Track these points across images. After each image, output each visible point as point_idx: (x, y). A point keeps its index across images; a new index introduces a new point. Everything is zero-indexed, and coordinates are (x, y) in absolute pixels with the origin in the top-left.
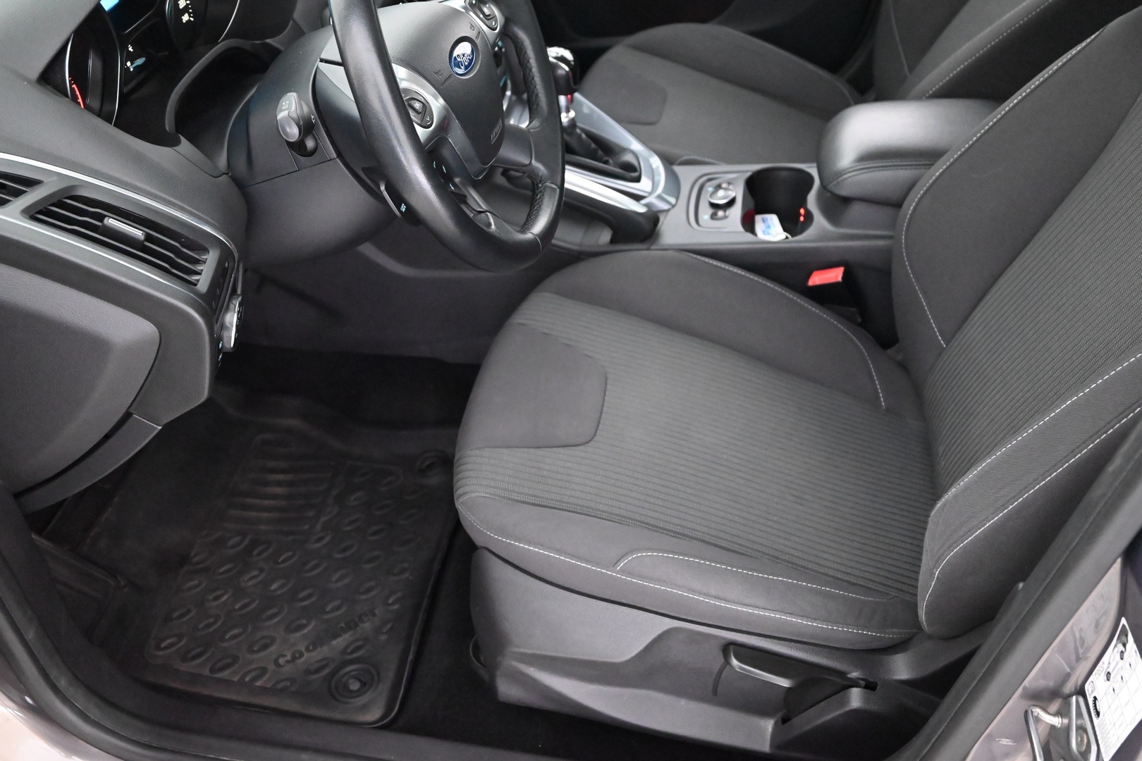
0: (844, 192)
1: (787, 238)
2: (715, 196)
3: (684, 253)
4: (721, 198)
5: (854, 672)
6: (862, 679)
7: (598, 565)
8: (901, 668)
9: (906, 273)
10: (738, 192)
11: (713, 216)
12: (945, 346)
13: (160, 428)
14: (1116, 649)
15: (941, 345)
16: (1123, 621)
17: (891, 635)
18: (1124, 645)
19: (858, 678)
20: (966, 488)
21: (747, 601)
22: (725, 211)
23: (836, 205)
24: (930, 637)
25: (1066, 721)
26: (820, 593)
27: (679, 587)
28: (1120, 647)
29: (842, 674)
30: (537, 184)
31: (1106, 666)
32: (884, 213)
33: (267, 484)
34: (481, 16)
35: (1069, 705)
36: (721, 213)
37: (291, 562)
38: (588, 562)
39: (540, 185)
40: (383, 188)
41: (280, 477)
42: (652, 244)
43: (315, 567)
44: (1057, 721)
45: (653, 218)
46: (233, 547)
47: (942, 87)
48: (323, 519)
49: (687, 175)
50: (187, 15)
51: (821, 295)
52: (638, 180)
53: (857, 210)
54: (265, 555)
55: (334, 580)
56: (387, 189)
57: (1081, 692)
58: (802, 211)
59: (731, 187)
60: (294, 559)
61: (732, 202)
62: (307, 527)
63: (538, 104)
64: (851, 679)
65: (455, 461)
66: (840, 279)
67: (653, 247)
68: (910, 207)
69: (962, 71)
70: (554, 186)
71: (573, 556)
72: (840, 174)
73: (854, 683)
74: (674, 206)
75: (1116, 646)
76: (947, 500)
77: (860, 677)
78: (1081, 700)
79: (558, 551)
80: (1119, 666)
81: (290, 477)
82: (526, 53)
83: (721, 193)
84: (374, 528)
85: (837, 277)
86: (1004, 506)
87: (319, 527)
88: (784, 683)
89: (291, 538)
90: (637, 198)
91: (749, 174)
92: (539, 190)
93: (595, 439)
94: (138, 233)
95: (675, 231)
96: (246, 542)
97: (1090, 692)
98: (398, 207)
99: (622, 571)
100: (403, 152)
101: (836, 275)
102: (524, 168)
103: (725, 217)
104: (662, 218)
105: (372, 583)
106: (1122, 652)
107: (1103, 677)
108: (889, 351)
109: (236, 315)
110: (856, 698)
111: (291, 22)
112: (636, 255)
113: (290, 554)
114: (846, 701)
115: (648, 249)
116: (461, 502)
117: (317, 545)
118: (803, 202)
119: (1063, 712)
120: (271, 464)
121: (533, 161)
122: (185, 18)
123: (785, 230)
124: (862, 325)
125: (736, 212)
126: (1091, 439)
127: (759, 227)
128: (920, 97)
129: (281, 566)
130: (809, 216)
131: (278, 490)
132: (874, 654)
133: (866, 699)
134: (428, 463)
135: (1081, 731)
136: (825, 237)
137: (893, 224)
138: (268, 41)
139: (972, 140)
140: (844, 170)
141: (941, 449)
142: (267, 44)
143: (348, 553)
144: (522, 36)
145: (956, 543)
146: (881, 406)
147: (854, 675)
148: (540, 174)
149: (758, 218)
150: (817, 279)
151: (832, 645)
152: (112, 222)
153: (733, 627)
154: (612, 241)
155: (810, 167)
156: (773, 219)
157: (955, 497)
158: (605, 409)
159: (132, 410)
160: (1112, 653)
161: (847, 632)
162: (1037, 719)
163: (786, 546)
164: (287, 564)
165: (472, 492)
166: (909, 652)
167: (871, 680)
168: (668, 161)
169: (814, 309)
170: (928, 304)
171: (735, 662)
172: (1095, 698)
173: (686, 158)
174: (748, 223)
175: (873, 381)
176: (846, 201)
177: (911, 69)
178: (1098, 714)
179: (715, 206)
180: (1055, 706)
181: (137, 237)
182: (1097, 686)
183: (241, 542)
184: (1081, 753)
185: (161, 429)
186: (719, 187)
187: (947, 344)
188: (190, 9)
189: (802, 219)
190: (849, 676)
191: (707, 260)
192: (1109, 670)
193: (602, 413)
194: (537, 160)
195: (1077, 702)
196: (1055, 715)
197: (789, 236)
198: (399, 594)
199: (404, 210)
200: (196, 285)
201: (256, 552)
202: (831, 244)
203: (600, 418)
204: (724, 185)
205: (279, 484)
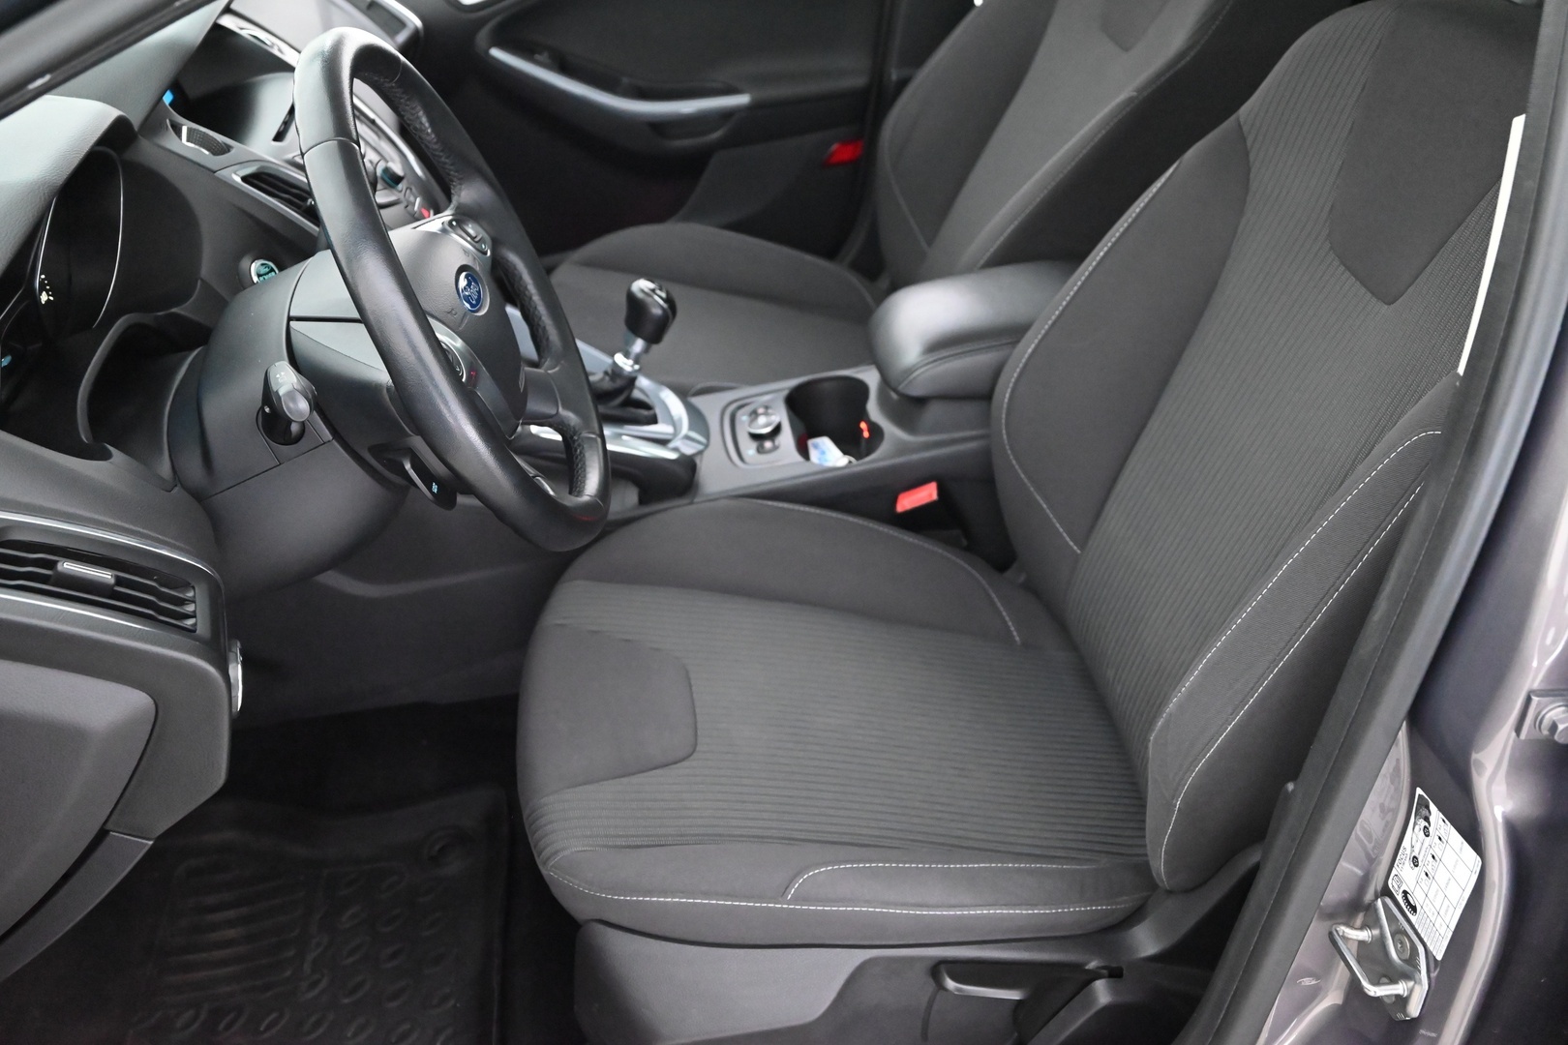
0: (916, 391)
1: (850, 462)
2: (755, 424)
3: (740, 499)
4: (763, 426)
5: (1092, 960)
6: (1103, 968)
7: (761, 898)
8: (1146, 942)
9: (1015, 473)
10: (780, 415)
11: (760, 450)
12: (1079, 552)
13: (151, 843)
14: (1417, 827)
15: (1075, 551)
16: (1419, 791)
17: (1124, 904)
18: (1427, 819)
19: (1098, 968)
20: (1190, 694)
21: (953, 901)
22: (773, 441)
23: (908, 407)
24: (1170, 892)
25: (1376, 932)
26: (1031, 872)
27: (868, 903)
28: (1423, 823)
29: (1077, 967)
30: (572, 437)
31: (1408, 851)
32: (970, 409)
33: (215, 927)
34: (469, 239)
35: (1376, 910)
36: (768, 444)
37: (278, 1027)
38: (748, 898)
39: (576, 438)
40: (408, 466)
41: (231, 914)
42: (694, 496)
43: (317, 1024)
44: (1364, 935)
45: (689, 464)
46: (187, 1026)
47: (995, 253)
48: (310, 957)
49: (711, 406)
50: (44, 293)
51: (914, 521)
52: (654, 420)
53: (934, 412)
54: (236, 1027)
55: (349, 1035)
56: (413, 467)
57: (1386, 892)
58: (863, 425)
59: (770, 411)
60: (283, 1022)
61: (777, 430)
62: (288, 973)
63: (548, 339)
64: (1089, 970)
65: (525, 817)
66: (935, 496)
67: (696, 500)
68: (1004, 394)
69: (1014, 232)
70: (593, 436)
71: (728, 896)
72: (909, 371)
73: (1095, 975)
74: (707, 446)
75: (1415, 824)
76: (1170, 715)
77: (1103, 964)
78: (1388, 901)
79: (706, 895)
80: (1426, 844)
81: (244, 910)
82: (521, 278)
83: (762, 420)
84: (390, 950)
85: (931, 495)
86: (1244, 702)
87: (307, 967)
88: (1014, 995)
89: (269, 994)
90: (662, 442)
91: (786, 393)
92: (576, 444)
93: (698, 749)
94: (106, 576)
95: (718, 475)
96: (203, 1016)
97: (1396, 887)
98: (430, 488)
99: (795, 900)
100: (450, 411)
101: (928, 494)
102: (550, 420)
103: (775, 448)
104: (698, 461)
105: (406, 1026)
106: (1425, 827)
107: (1408, 864)
108: (1008, 574)
109: (240, 667)
110: (1102, 993)
111: (199, 282)
112: (675, 515)
113: (274, 1015)
114: (1092, 999)
115: (691, 503)
116: (552, 866)
117: (311, 995)
118: (863, 414)
119: (1372, 922)
120: (211, 900)
121: (560, 409)
122: (44, 297)
123: (845, 452)
124: (968, 549)
125: (787, 438)
126: (1322, 600)
127: (814, 454)
128: (968, 270)
129: (267, 1035)
130: (876, 431)
131: (231, 933)
132: (1108, 933)
133: (1114, 991)
134: (437, 847)
135: (1398, 936)
136: (902, 449)
137: (986, 419)
138: (174, 310)
139: (1061, 305)
140: (914, 366)
141: (1110, 673)
142: (177, 316)
143: (359, 994)
144: (514, 258)
145: (1196, 760)
146: (1015, 641)
147: (1092, 965)
148: (572, 424)
149: (811, 442)
150: (907, 502)
151: (1057, 934)
152: (68, 566)
153: (939, 941)
154: (643, 500)
155: (858, 372)
156: (825, 442)
157: (1180, 706)
158: (697, 710)
159: (109, 826)
160: (1414, 836)
161: (1073, 912)
162: (1345, 938)
163: (964, 830)
164: (274, 1031)
165: (563, 849)
166: (1147, 921)
167: (1114, 965)
168: (683, 393)
169: (909, 538)
170: (1051, 507)
171: (951, 984)
172: (1405, 893)
173: (699, 386)
174: (803, 451)
175: (999, 613)
176: (921, 402)
177: (930, 243)
178: (1414, 909)
179: (757, 438)
180: (1359, 920)
181: (106, 581)
182: (1405, 877)
183: (195, 1018)
184: (1405, 961)
185: (153, 845)
186: (754, 414)
187: (1082, 547)
188: (47, 285)
189: (866, 434)
190: (1087, 968)
191: (770, 503)
192: (1413, 854)
193: (695, 715)
194: (565, 407)
195: (1385, 905)
196: (1361, 928)
197: (852, 459)
198: (449, 1031)
199: (436, 491)
200: (195, 631)
201: (222, 1026)
202: (915, 457)
203: (696, 723)
204: (761, 411)
205: (230, 924)
